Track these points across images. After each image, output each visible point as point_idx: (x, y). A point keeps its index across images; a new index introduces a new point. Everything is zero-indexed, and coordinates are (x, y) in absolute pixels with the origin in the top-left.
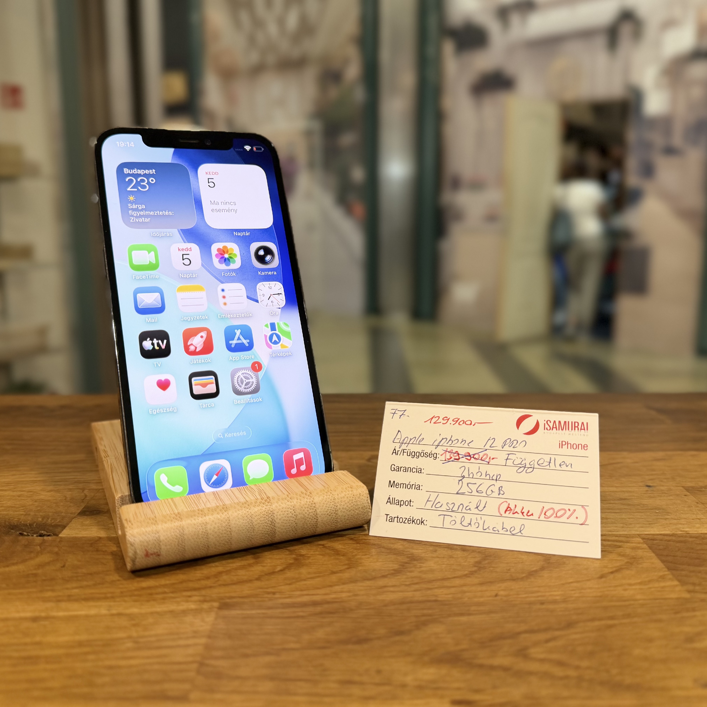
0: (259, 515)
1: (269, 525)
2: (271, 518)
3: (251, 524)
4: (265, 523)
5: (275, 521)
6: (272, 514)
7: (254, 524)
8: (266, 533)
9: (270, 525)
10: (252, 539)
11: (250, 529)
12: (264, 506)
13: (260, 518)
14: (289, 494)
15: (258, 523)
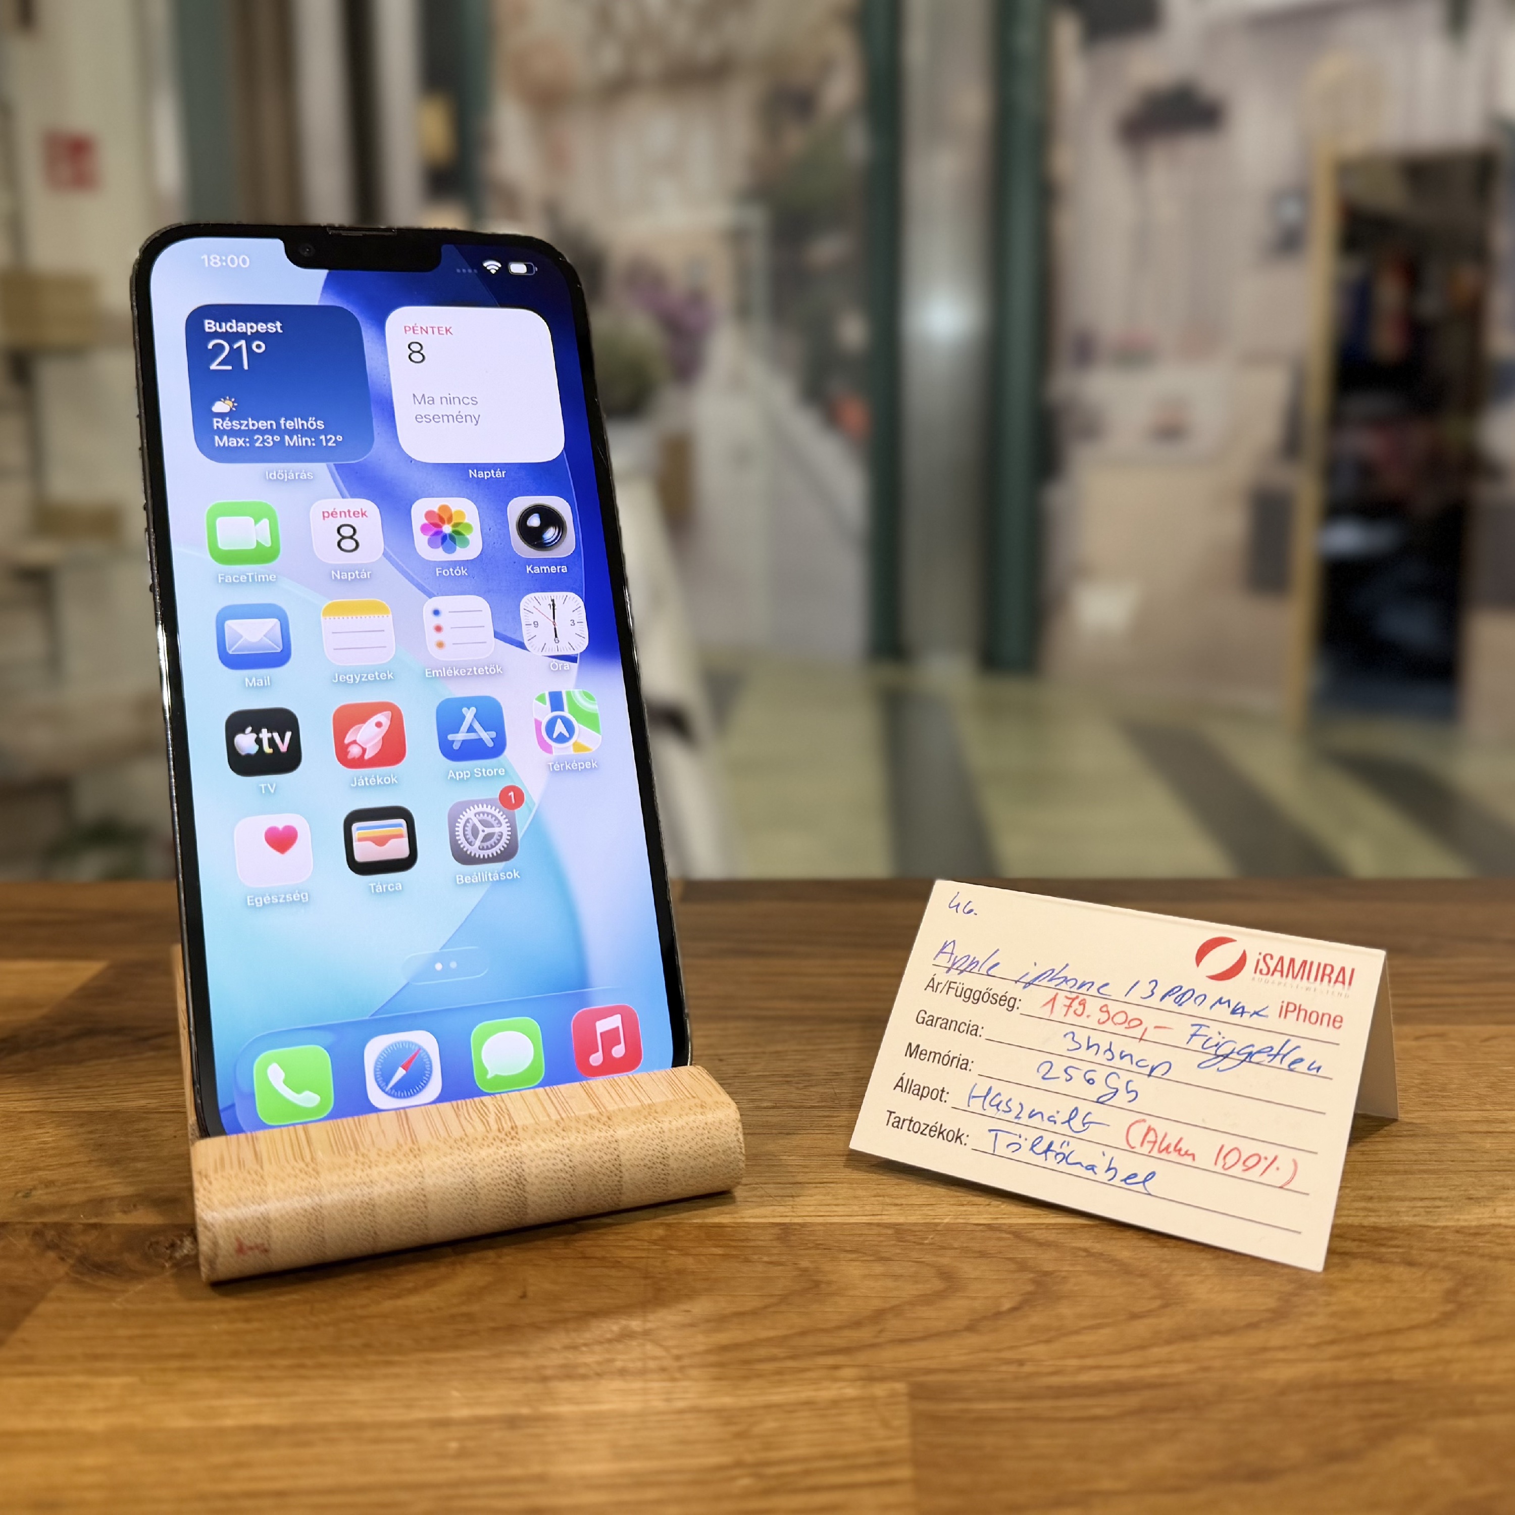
0: (489, 1167)
1: (512, 1189)
2: (517, 1174)
3: (471, 1186)
4: (503, 1183)
5: (525, 1180)
6: (519, 1164)
7: (477, 1186)
8: (505, 1204)
9: (514, 1187)
10: (474, 1217)
11: (469, 1196)
12: (503, 1145)
13: (491, 1172)
14: (561, 1121)
15: (487, 1185)
